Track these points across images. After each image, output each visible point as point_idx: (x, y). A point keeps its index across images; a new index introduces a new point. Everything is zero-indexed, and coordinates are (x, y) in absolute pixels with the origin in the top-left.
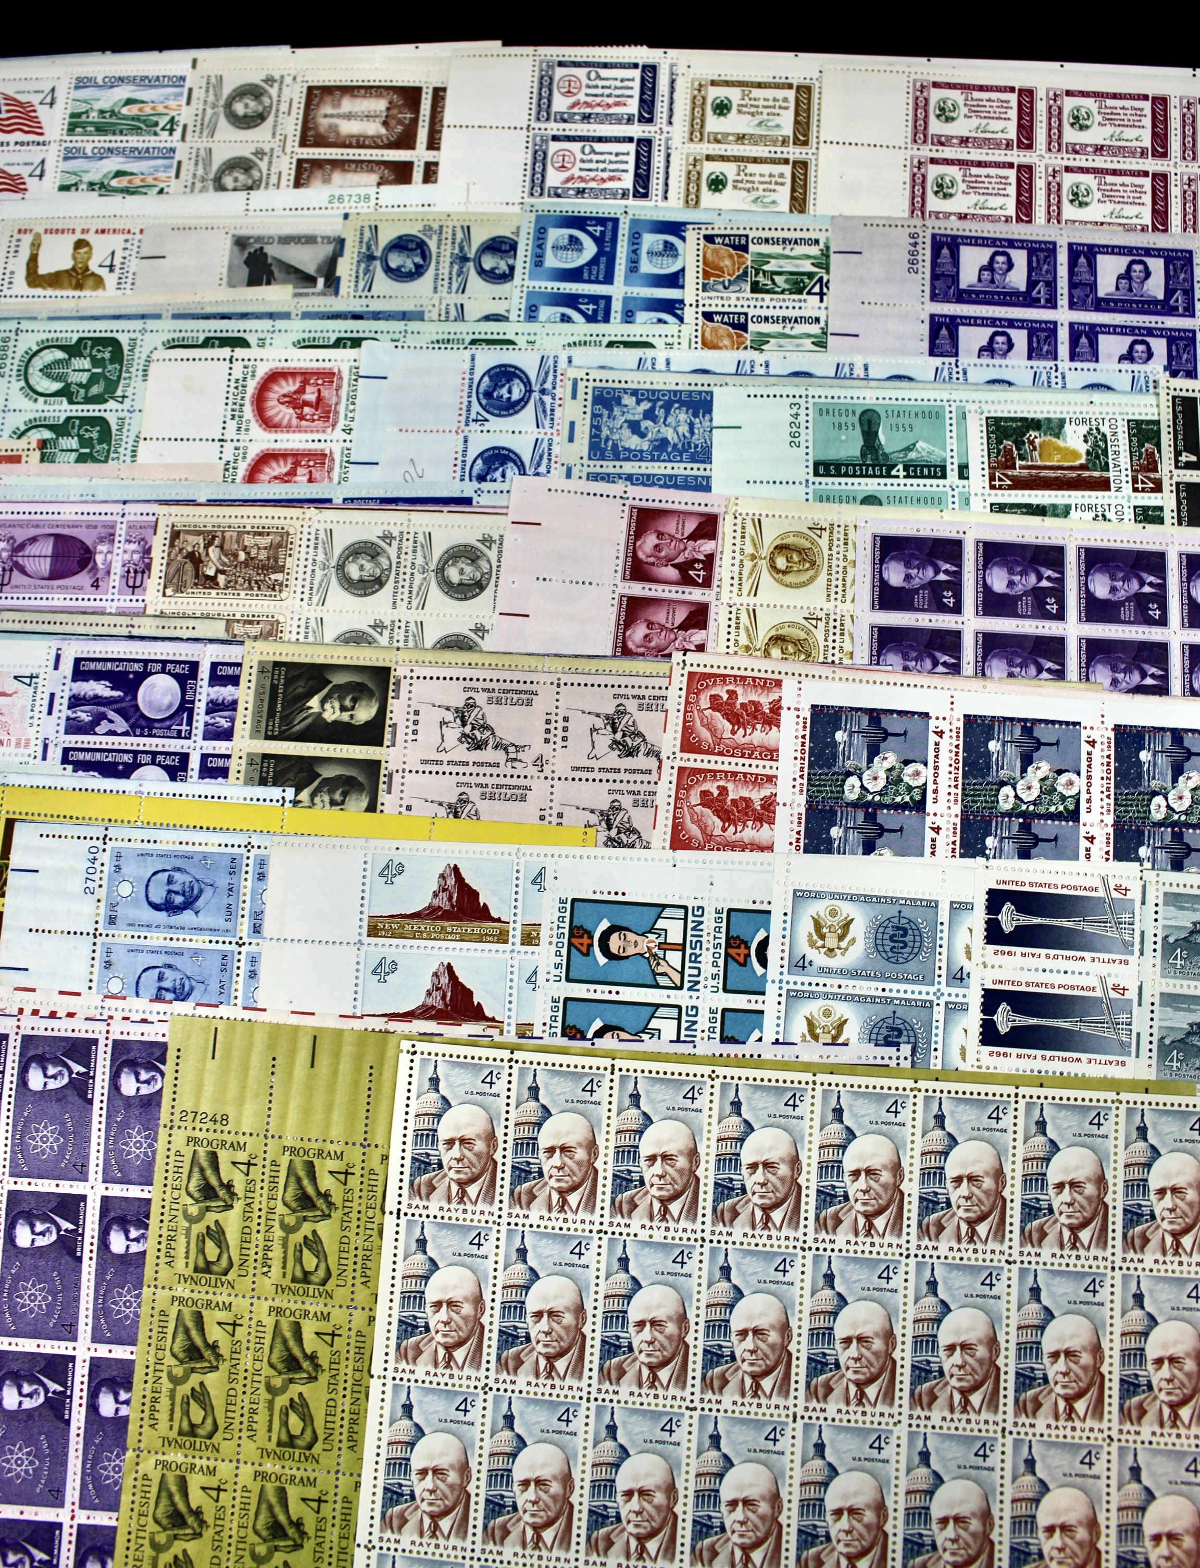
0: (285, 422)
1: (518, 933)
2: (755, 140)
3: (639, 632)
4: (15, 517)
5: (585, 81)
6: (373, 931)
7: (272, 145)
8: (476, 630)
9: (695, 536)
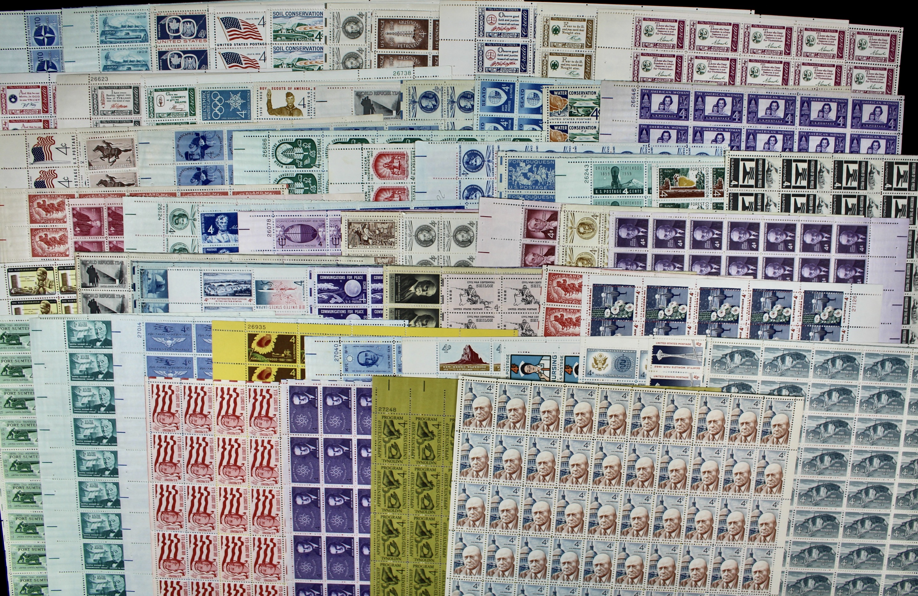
0: (387, 175)
1: (493, 367)
2: (570, 45)
3: (530, 257)
4: (283, 217)
5: (498, 18)
6: (442, 369)
7: (366, 47)
8: (470, 259)
9: (549, 220)
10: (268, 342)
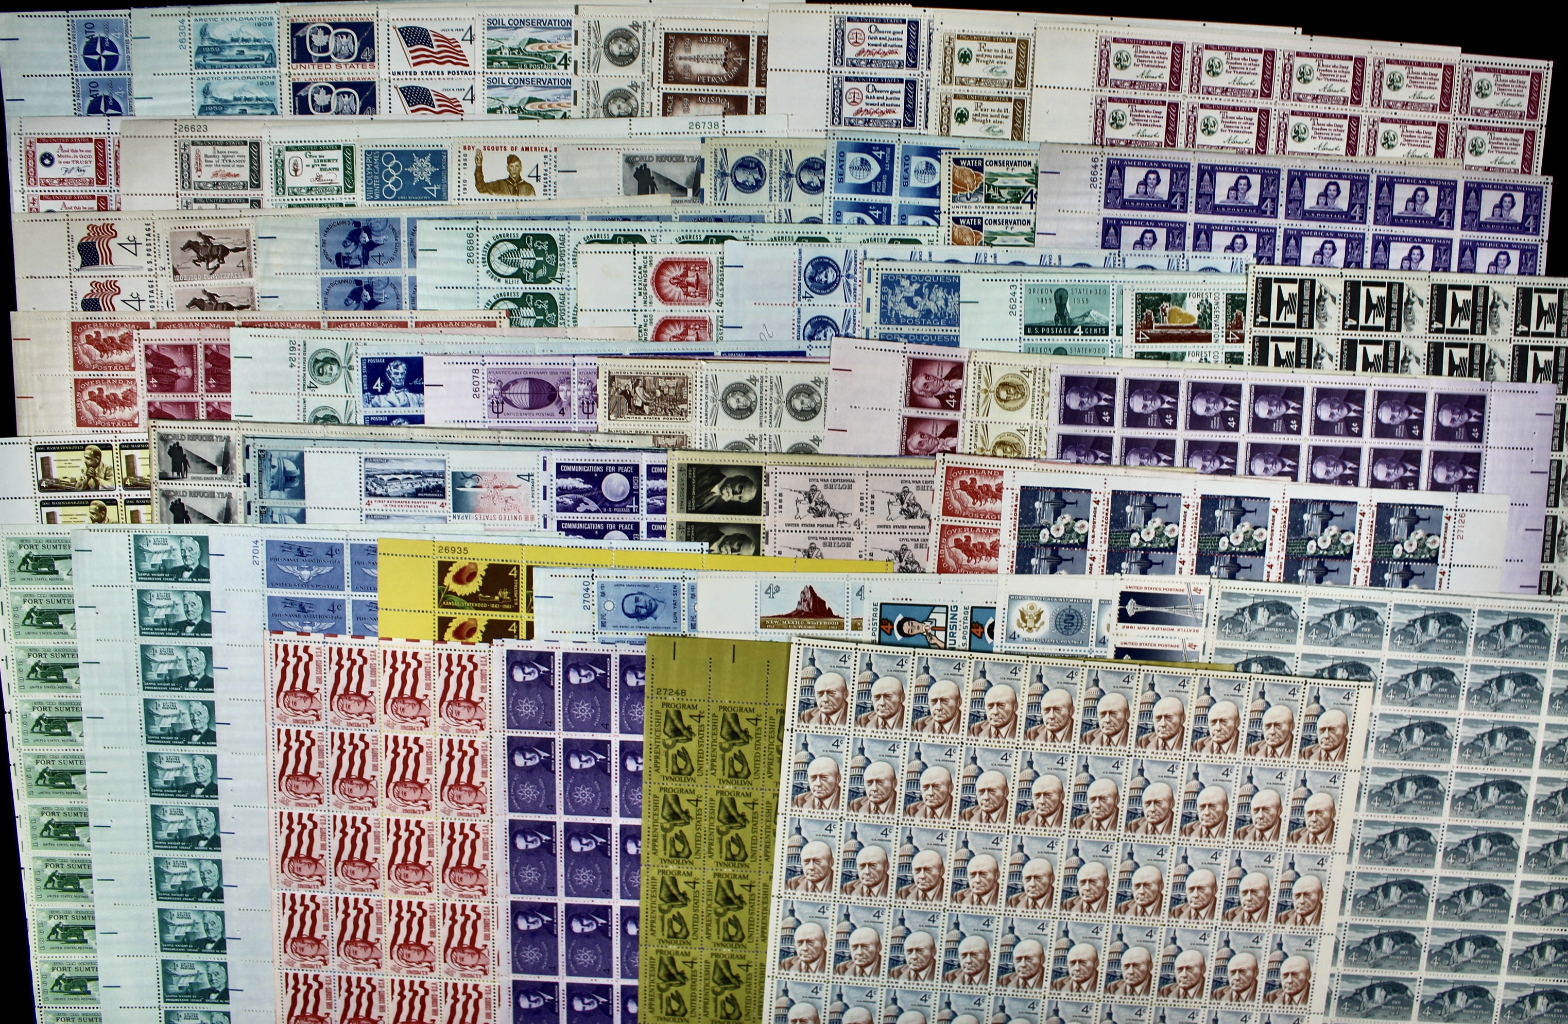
1: (850, 623)
2: (989, 83)
3: (916, 440)
4: (499, 366)
5: (867, 34)
6: (764, 625)
7: (643, 80)
8: (814, 441)
9: (949, 377)
10: (473, 575)
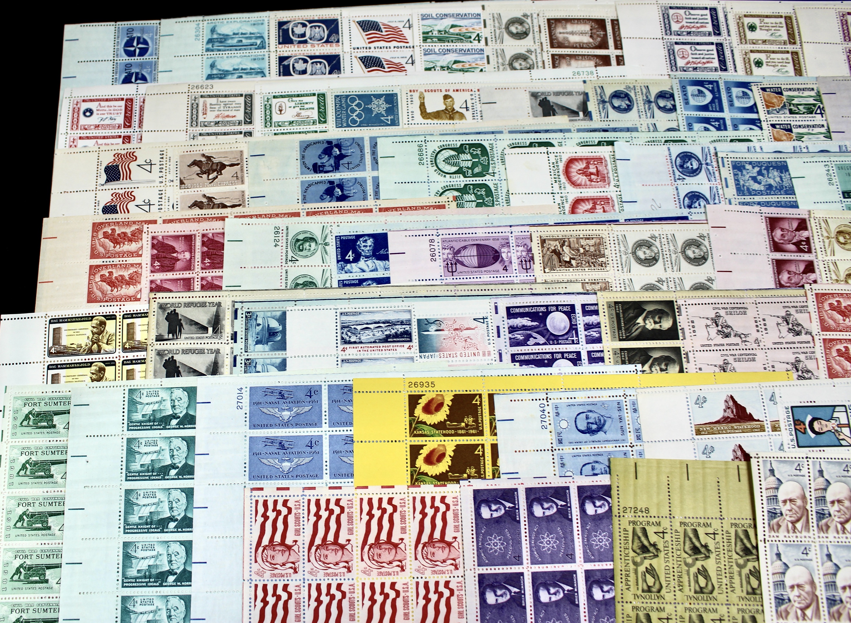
0: (583, 183)
1: (769, 426)
2: (771, 42)
3: (785, 277)
4: (451, 236)
5: (684, 16)
6: (698, 432)
7: (535, 47)
8: (708, 280)
9: (798, 229)
10: (440, 405)
